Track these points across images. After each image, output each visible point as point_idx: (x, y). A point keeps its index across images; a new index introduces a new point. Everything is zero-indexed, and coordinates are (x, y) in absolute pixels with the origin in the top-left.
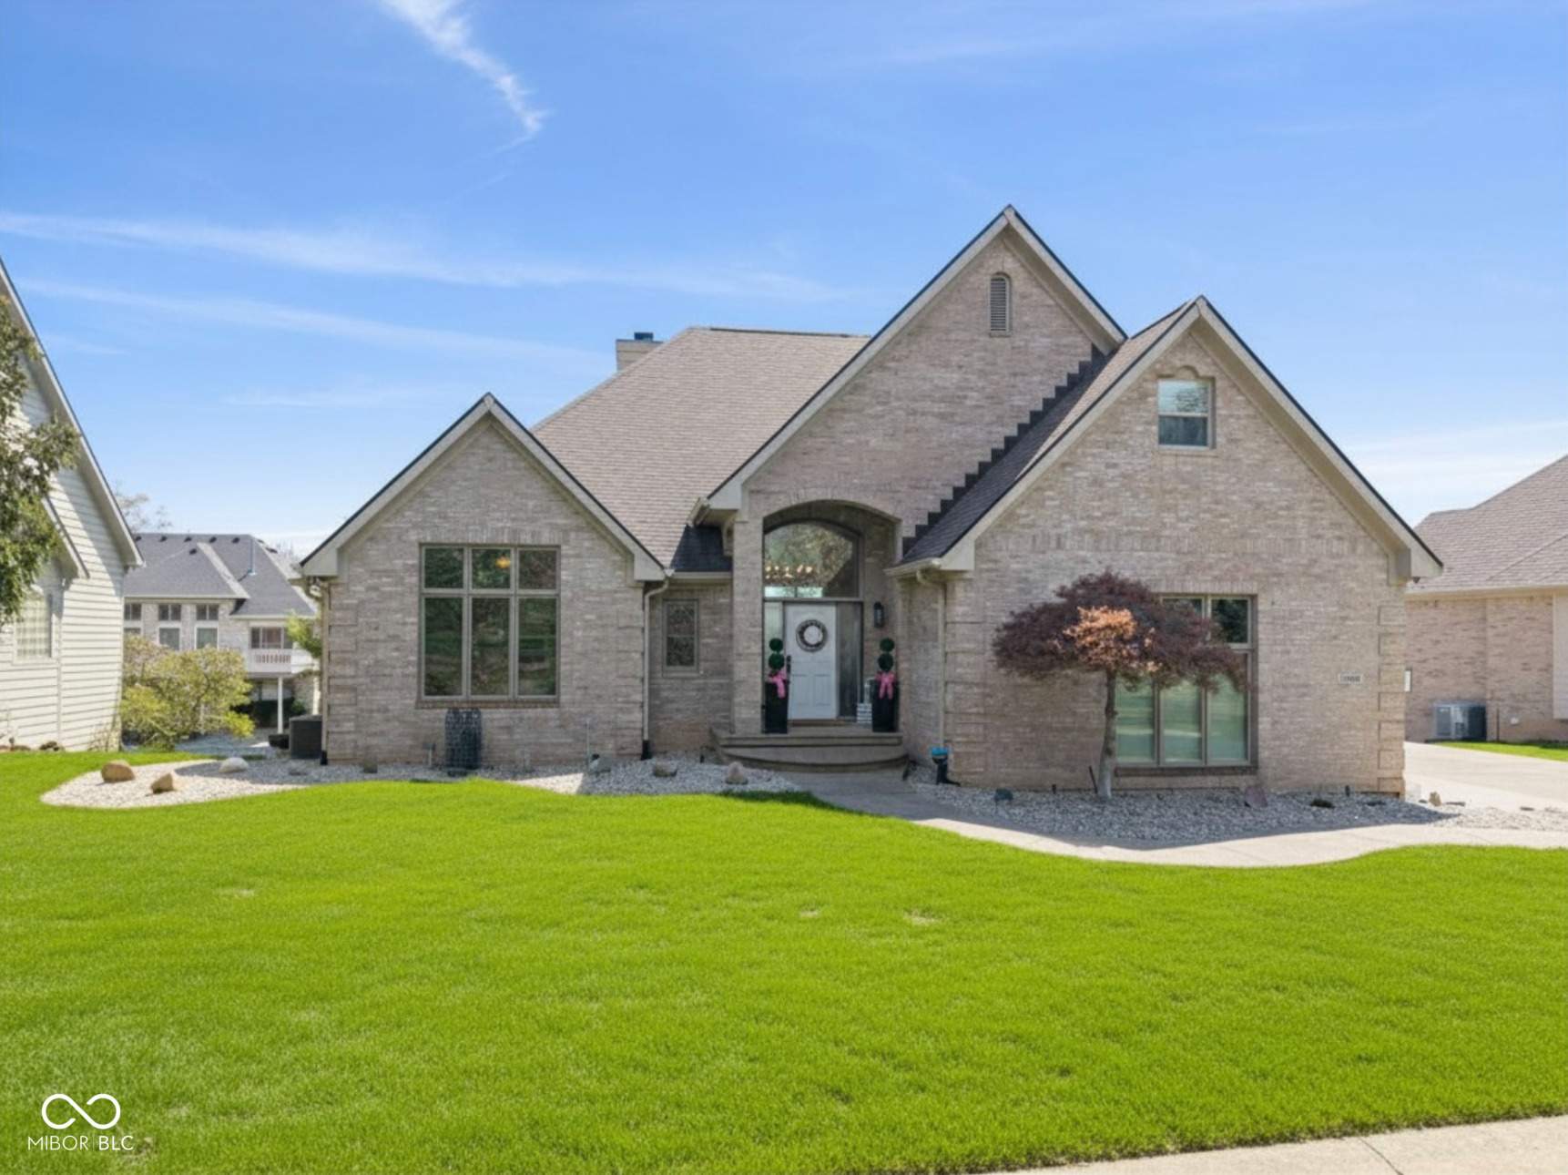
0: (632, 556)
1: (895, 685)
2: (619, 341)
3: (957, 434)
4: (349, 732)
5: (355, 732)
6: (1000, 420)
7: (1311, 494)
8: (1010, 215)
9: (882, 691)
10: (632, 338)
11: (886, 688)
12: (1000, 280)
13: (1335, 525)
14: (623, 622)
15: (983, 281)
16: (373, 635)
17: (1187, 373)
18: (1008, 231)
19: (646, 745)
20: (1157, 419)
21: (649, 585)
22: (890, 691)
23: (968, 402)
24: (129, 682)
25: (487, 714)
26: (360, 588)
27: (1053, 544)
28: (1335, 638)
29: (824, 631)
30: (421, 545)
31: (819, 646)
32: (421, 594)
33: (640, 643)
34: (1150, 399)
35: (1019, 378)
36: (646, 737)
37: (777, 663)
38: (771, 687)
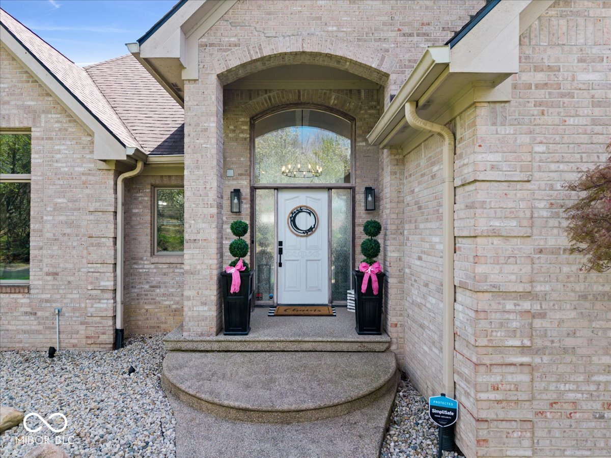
0: (91, 134)
1: (382, 277)
9: (364, 287)
11: (371, 281)
14: (95, 206)
19: (119, 334)
22: (375, 285)
31: (311, 230)
36: (119, 326)
37: (238, 250)
38: (224, 280)
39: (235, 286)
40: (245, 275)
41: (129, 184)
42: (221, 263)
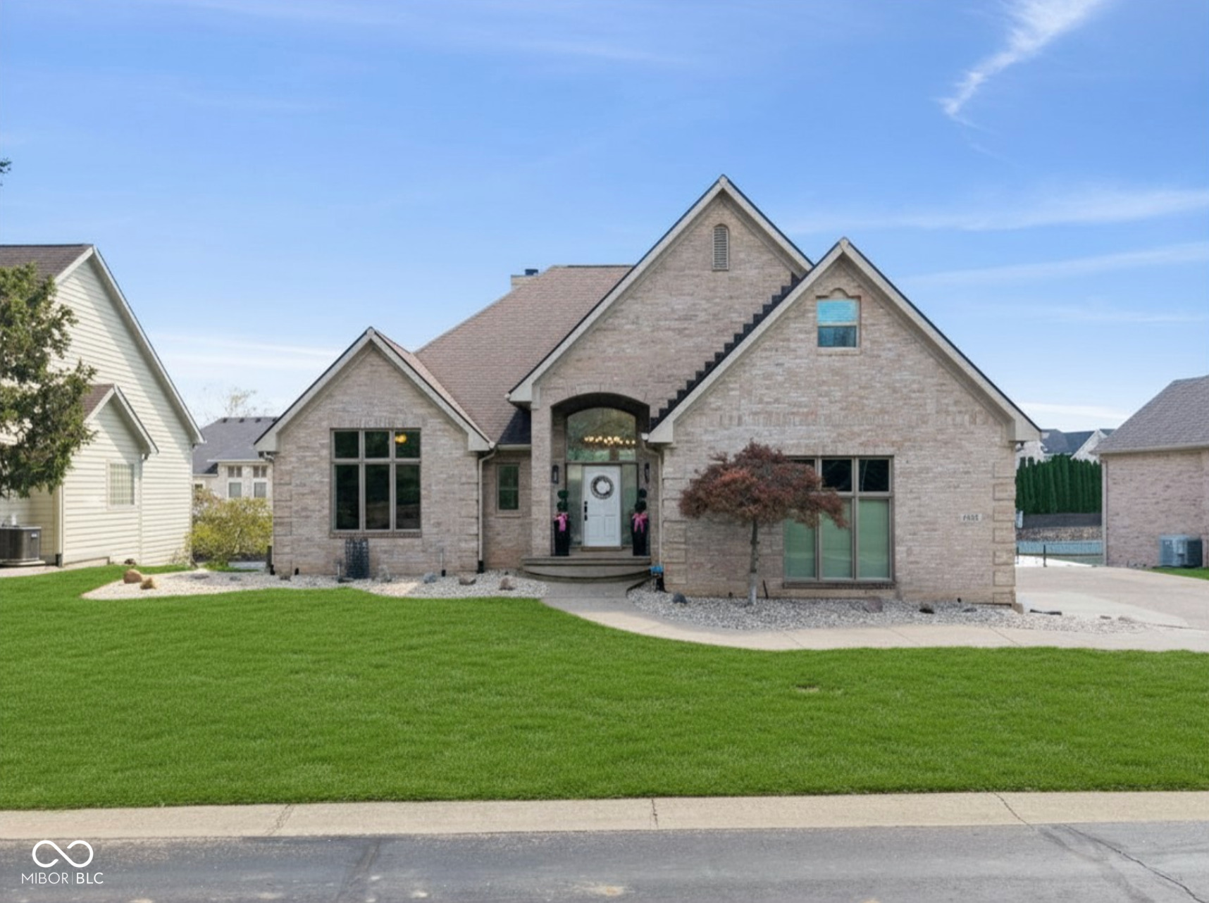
0: (467, 434)
1: (646, 522)
2: (513, 276)
3: (689, 343)
4: (288, 554)
5: (292, 553)
6: (721, 332)
7: (935, 381)
8: (723, 181)
9: (636, 529)
10: (524, 273)
11: (639, 526)
12: (722, 228)
13: (956, 403)
14: (464, 480)
15: (707, 230)
16: (302, 490)
17: (838, 295)
18: (723, 194)
19: (481, 564)
20: (816, 329)
21: (480, 454)
22: (642, 528)
23: (699, 319)
24: (195, 520)
25: (372, 542)
26: (293, 459)
27: (735, 422)
28: (955, 487)
29: (611, 485)
30: (332, 429)
31: (608, 494)
32: (331, 463)
33: (476, 494)
34: (811, 315)
35: (735, 301)
36: (480, 558)
37: (562, 507)
38: (557, 523)
39: (563, 526)
40: (568, 523)
41: (486, 464)
42: (552, 514)
